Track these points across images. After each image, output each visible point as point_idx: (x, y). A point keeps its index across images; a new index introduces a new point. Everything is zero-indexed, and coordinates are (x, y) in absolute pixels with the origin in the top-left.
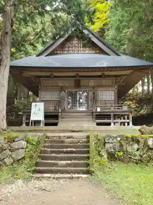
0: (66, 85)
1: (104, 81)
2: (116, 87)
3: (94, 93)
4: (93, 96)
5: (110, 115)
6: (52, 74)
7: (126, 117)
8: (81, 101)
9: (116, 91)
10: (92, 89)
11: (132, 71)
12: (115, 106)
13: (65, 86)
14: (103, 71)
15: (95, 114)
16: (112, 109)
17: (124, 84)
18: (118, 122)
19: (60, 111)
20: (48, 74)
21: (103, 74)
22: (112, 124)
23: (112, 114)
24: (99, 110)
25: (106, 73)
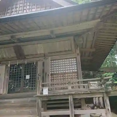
0: (5, 56)
2: (78, 52)
8: (28, 77)
9: (79, 58)
13: (3, 58)
16: (70, 88)
17: (93, 50)
23: (70, 98)
24: (46, 92)
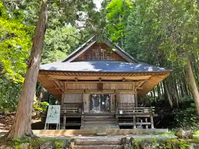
0: (89, 88)
1: (125, 85)
2: (136, 91)
3: (115, 96)
4: (114, 99)
5: (132, 118)
6: (76, 78)
7: (146, 119)
8: (103, 103)
9: (136, 94)
10: (113, 92)
11: (150, 76)
12: (135, 109)
14: (124, 76)
15: (117, 117)
16: (134, 111)
17: (142, 88)
18: (140, 125)
19: (83, 113)
20: (73, 78)
21: (124, 79)
22: (135, 127)
23: (134, 116)
24: (121, 112)
25: (127, 78)
